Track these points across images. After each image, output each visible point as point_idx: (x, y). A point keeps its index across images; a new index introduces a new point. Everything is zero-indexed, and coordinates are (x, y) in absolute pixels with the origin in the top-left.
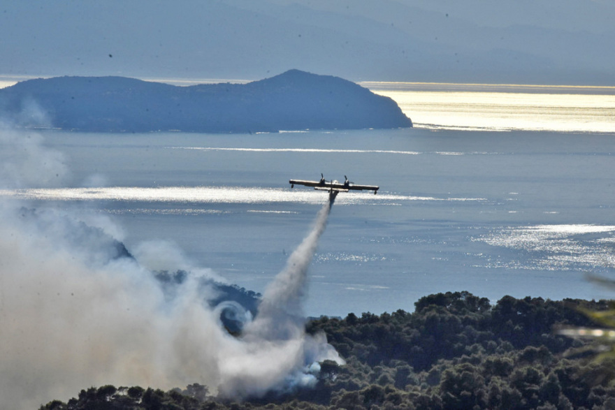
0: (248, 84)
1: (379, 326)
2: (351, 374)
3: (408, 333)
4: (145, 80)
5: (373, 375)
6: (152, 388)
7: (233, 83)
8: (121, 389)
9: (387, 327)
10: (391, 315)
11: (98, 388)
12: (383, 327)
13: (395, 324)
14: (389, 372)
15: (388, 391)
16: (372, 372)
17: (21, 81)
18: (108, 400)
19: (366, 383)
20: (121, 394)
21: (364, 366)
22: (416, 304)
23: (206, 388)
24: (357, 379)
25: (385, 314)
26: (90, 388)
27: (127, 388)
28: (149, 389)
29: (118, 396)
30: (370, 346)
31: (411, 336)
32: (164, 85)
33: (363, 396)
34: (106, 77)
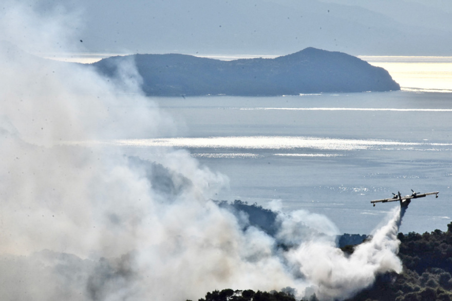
0: (276, 59)
1: (421, 242)
2: (406, 279)
3: (444, 247)
4: (197, 56)
5: (423, 280)
6: (261, 291)
7: (265, 58)
8: (237, 291)
9: (428, 243)
10: (430, 233)
11: (220, 291)
12: (425, 243)
13: (434, 241)
14: (435, 278)
15: (439, 292)
16: (421, 277)
17: (104, 58)
18: (228, 300)
19: (418, 286)
20: (237, 295)
21: (413, 273)
22: (448, 225)
23: (295, 290)
24: (410, 283)
25: (426, 233)
26: (214, 291)
27: (241, 291)
28: (259, 291)
29: (235, 297)
30: (415, 257)
31: (446, 250)
32: (212, 60)
33: (420, 296)
34: (168, 54)
